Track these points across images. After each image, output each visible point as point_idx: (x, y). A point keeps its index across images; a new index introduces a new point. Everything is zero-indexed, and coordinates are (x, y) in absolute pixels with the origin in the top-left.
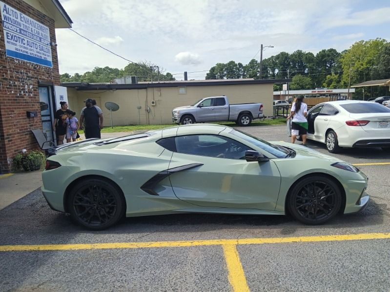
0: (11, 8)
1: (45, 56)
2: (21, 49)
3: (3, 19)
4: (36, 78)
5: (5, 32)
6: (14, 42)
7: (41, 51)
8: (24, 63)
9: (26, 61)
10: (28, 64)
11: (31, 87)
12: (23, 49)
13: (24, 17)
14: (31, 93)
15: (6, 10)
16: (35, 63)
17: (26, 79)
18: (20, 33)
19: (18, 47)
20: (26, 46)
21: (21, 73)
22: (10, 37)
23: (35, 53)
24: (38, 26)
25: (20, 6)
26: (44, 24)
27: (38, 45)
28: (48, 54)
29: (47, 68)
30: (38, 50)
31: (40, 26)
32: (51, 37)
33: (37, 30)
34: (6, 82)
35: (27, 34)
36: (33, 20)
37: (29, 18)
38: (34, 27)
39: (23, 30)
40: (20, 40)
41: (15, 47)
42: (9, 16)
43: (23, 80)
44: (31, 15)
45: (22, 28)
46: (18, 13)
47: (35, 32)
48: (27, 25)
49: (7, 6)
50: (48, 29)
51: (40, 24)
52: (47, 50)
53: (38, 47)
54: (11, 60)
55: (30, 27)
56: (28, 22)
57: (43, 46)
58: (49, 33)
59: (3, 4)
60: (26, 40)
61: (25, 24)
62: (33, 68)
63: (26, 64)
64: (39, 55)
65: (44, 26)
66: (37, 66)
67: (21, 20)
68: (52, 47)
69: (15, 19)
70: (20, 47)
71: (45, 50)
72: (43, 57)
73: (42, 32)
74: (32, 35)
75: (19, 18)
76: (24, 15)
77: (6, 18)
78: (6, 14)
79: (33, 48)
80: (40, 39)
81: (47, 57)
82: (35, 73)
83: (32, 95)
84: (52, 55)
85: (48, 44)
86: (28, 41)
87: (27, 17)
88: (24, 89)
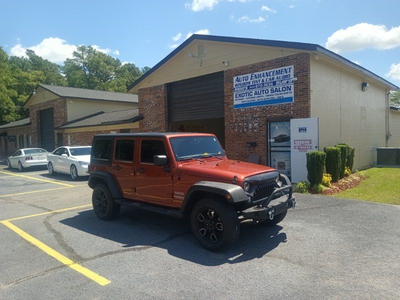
0: (241, 76)
1: (278, 96)
2: (247, 100)
3: (234, 87)
4: (263, 117)
5: (235, 95)
6: (242, 98)
7: (273, 94)
8: (251, 109)
10: (255, 109)
12: (249, 100)
13: (255, 75)
14: (255, 129)
16: (264, 106)
17: (251, 120)
18: (249, 88)
19: (244, 100)
20: (253, 96)
21: (246, 117)
22: (238, 95)
23: (264, 97)
24: (273, 73)
25: (253, 69)
26: (285, 66)
27: (269, 89)
28: (286, 91)
29: (282, 105)
30: (270, 93)
31: (277, 71)
32: (297, 73)
33: (271, 77)
34: (231, 125)
35: (256, 86)
36: (268, 71)
37: (262, 72)
38: (267, 76)
39: (251, 86)
40: (247, 94)
41: (241, 101)
42: (239, 83)
43: (247, 122)
44: (265, 69)
45: (251, 84)
46: (249, 75)
47: (268, 80)
48: (257, 79)
49: (239, 77)
50: (292, 66)
51: (278, 69)
52: (284, 89)
53: (270, 91)
54: (238, 110)
55: (261, 79)
56: (260, 76)
57: (278, 88)
58: (292, 70)
59: (236, 77)
60: (254, 92)
61: (255, 80)
62: (261, 110)
63: (253, 108)
64: (270, 97)
65: (284, 68)
66: (267, 107)
67: (251, 79)
68: (295, 83)
69: (245, 81)
70: (246, 99)
71: (281, 90)
72: (276, 97)
73: (278, 76)
74: (263, 84)
75: (249, 78)
76: (255, 73)
77: (236, 85)
78: (237, 83)
79: (262, 94)
80: (274, 83)
81: (283, 95)
82: (263, 113)
83: (256, 131)
84: (294, 90)
85: (287, 82)
86: (256, 92)
87: (259, 73)
88: (248, 127)
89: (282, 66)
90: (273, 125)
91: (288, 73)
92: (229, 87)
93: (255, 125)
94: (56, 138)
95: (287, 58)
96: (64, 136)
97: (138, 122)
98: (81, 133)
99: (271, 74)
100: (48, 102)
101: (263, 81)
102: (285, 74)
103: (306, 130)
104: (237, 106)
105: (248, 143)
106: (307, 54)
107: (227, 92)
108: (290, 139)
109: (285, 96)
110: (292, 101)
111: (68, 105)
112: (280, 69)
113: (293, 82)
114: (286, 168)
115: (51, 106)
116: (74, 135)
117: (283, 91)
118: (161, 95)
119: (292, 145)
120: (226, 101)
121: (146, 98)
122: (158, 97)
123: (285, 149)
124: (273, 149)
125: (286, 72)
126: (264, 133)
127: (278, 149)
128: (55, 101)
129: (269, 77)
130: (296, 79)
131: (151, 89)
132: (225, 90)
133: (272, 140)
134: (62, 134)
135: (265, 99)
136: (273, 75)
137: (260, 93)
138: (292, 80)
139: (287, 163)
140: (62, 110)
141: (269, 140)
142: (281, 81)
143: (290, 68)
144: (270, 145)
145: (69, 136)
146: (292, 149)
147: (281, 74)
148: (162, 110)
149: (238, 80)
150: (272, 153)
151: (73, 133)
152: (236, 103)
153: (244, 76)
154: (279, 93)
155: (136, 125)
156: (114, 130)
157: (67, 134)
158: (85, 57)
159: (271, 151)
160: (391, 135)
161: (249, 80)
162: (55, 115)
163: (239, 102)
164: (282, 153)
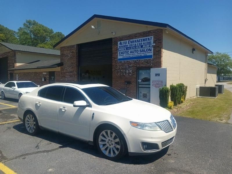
0: (122, 42)
1: (145, 54)
3: (118, 48)
4: (135, 67)
5: (118, 52)
6: (123, 54)
7: (142, 52)
8: (128, 61)
9: (129, 60)
10: (130, 61)
11: (131, 71)
12: (127, 56)
13: (131, 41)
14: (130, 73)
15: (120, 44)
16: (136, 60)
17: (128, 68)
18: (127, 49)
19: (124, 56)
20: (129, 54)
21: (125, 66)
22: (121, 53)
23: (136, 54)
24: (141, 40)
25: (130, 37)
26: (148, 36)
27: (139, 50)
28: (148, 52)
29: (146, 60)
30: (139, 52)
31: (143, 39)
32: (155, 41)
33: (140, 43)
34: (116, 70)
35: (131, 48)
36: (138, 39)
37: (135, 40)
38: (138, 42)
39: (128, 47)
40: (126, 52)
41: (122, 56)
42: (121, 45)
43: (126, 69)
44: (137, 37)
45: (128, 46)
46: (127, 41)
47: (138, 44)
48: (132, 44)
49: (121, 42)
50: (153, 37)
51: (144, 38)
52: (147, 50)
53: (139, 51)
54: (120, 62)
55: (134, 44)
56: (133, 42)
57: (144, 49)
58: (152, 39)
59: (120, 42)
60: (130, 51)
61: (131, 44)
62: (134, 62)
63: (129, 61)
64: (139, 55)
65: (148, 37)
66: (137, 61)
67: (128, 43)
68: (154, 47)
69: (125, 45)
70: (125, 56)
71: (146, 50)
72: (143, 55)
73: (144, 42)
74: (135, 47)
75: (127, 43)
76: (131, 40)
77: (120, 47)
78: (120, 45)
79: (134, 53)
80: (142, 46)
81: (147, 54)
82: (135, 64)
83: (130, 75)
84: (153, 51)
85: (149, 46)
86: (131, 51)
87: (133, 40)
88: (126, 72)
89: (147, 36)
90: (140, 71)
91: (150, 41)
92: (116, 48)
93: (130, 71)
94: (9, 76)
95: (150, 32)
96: (14, 75)
97: (60, 67)
98: (24, 73)
99: (140, 41)
100: (5, 53)
101: (135, 45)
102: (148, 41)
103: (159, 75)
104: (120, 59)
105: (126, 82)
106: (162, 29)
107: (114, 51)
108: (150, 80)
109: (148, 54)
110: (152, 57)
111: (17, 55)
112: (146, 38)
113: (152, 46)
114: (148, 97)
115: (6, 56)
116: (20, 74)
117: (147, 51)
118: (74, 51)
119: (151, 84)
120: (113, 56)
121: (65, 52)
122: (73, 52)
123: (147, 86)
124: (140, 86)
125: (149, 40)
126: (135, 76)
127: (143, 86)
128: (9, 52)
129: (139, 43)
130: (155, 44)
131: (68, 47)
132: (113, 49)
133: (140, 81)
134: (13, 73)
135: (136, 56)
136: (141, 41)
137: (133, 52)
138: (152, 45)
139: (148, 95)
140: (13, 58)
141: (138, 81)
142: (146, 45)
143: (151, 38)
144: (139, 83)
145: (17, 75)
146: (151, 86)
147: (146, 41)
148: (75, 61)
149: (121, 44)
150: (139, 88)
151: (20, 73)
152: (119, 57)
153: (124, 41)
154: (144, 52)
155: (58, 69)
156: (45, 72)
157: (16, 74)
158: (31, 27)
159: (139, 87)
160: (207, 79)
161: (127, 44)
162: (9, 62)
163: (121, 57)
164: (145, 88)
